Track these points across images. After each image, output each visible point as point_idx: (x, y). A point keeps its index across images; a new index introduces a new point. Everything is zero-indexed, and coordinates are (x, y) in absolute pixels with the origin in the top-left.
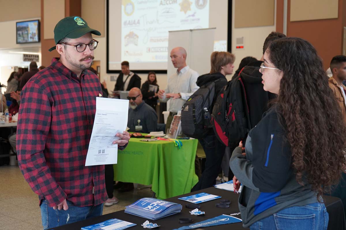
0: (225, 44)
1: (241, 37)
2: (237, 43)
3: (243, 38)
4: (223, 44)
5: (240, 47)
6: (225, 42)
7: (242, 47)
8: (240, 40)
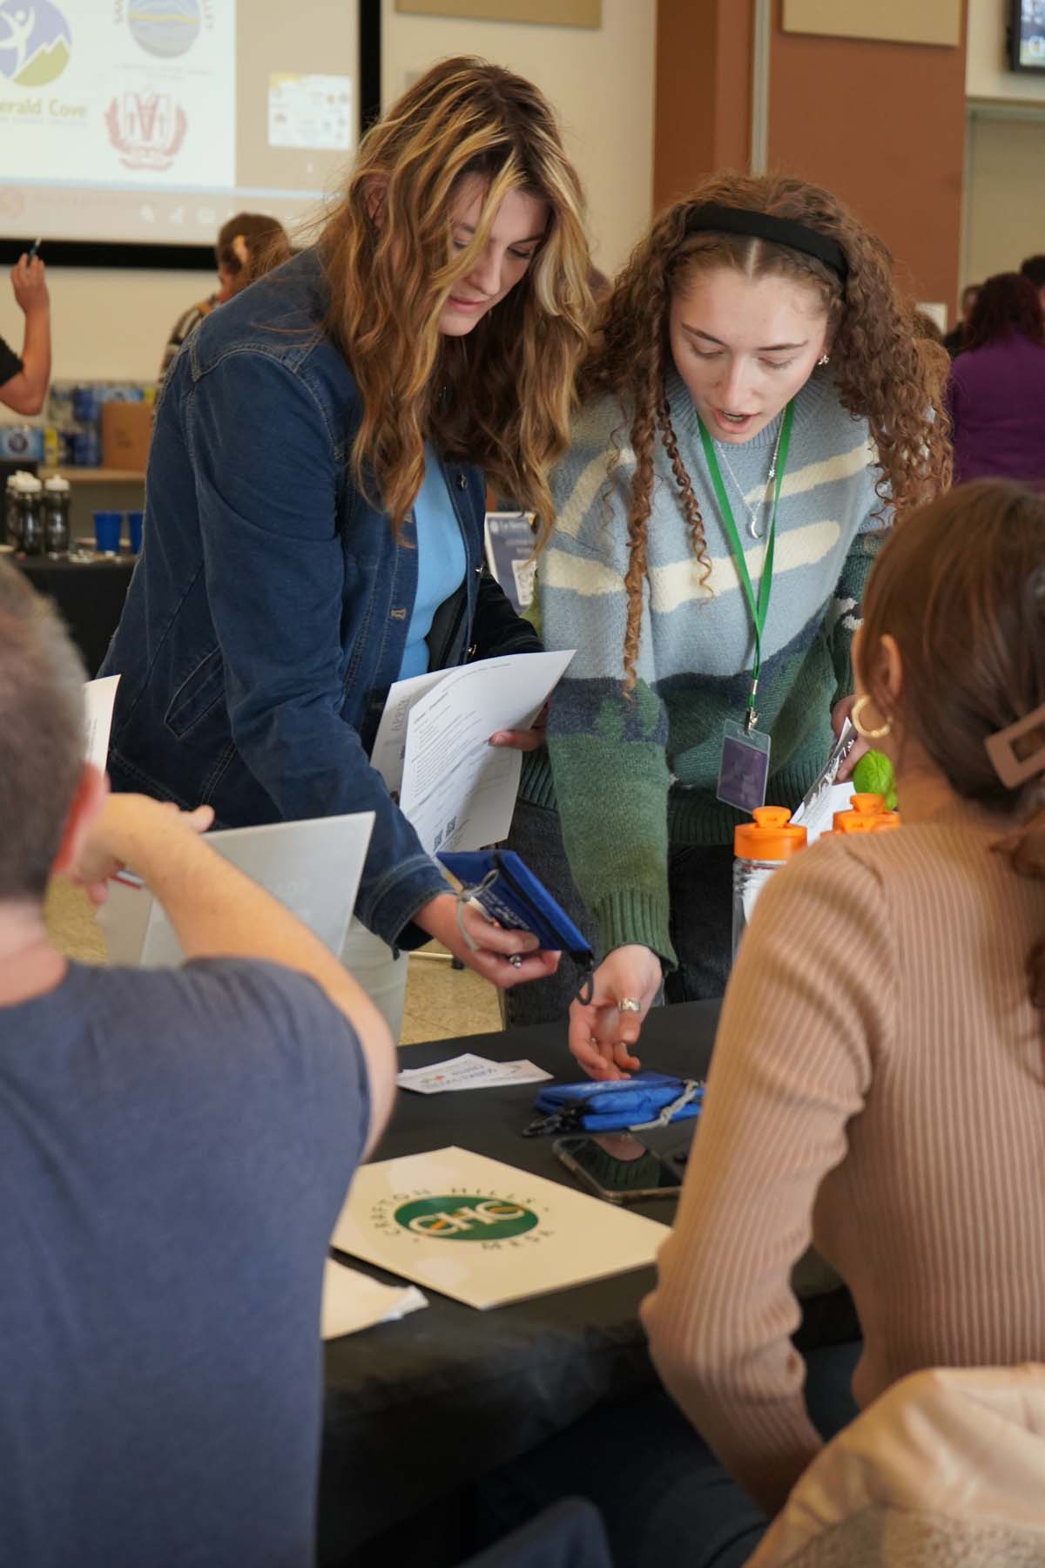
4: (331, 99)
6: (345, 86)
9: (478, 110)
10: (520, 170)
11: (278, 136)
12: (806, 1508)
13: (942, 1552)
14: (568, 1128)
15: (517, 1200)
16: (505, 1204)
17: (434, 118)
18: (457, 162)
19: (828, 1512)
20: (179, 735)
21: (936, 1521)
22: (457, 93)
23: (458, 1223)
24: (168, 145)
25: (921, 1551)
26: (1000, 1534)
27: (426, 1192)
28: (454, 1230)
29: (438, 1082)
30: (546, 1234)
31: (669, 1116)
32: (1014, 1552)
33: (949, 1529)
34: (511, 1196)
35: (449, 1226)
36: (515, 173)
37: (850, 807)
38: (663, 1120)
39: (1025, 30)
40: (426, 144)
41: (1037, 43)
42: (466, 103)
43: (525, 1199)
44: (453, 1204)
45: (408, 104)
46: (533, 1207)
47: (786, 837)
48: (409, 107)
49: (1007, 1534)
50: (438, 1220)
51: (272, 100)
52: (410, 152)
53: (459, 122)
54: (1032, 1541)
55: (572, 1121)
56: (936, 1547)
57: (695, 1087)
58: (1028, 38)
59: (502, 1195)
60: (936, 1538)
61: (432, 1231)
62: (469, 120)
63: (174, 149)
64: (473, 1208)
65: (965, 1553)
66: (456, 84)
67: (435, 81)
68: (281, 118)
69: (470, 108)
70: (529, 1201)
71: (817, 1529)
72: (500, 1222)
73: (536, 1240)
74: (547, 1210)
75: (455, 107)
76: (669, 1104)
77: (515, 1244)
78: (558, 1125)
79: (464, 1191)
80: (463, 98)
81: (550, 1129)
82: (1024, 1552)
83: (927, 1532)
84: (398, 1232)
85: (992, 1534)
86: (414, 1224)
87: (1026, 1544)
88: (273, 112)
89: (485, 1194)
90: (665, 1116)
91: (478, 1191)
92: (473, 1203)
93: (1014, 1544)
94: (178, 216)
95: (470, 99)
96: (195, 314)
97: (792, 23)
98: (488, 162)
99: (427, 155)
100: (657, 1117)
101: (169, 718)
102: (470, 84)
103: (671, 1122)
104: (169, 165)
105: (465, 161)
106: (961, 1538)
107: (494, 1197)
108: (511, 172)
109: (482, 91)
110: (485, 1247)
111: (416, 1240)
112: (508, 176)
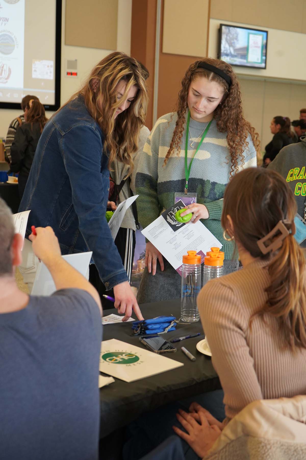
0: (51, 66)
1: (73, 59)
2: (69, 68)
3: (76, 60)
4: (48, 66)
5: (71, 74)
6: (52, 63)
7: (76, 74)
8: (73, 64)
9: (124, 65)
10: (135, 80)
11: (34, 75)
12: (226, 435)
13: (265, 448)
14: (142, 334)
15: (133, 353)
16: (130, 354)
17: (113, 66)
18: (120, 77)
19: (232, 437)
20: (64, 230)
21: (262, 440)
22: (119, 60)
23: (119, 359)
24: (6, 77)
25: (259, 448)
26: (279, 443)
27: (109, 351)
28: (118, 361)
29: (106, 321)
30: (142, 362)
31: (167, 330)
32: (282, 447)
33: (266, 442)
34: (131, 352)
35: (116, 360)
36: (134, 81)
37: (211, 251)
38: (166, 331)
39: (222, 54)
40: (110, 72)
41: (225, 57)
42: (121, 63)
43: (135, 353)
44: (116, 354)
45: (105, 62)
46: (137, 355)
47: (196, 258)
48: (105, 63)
49: (280, 443)
50: (113, 359)
51: (33, 66)
52: (106, 74)
53: (119, 67)
54: (286, 444)
55: (143, 332)
56: (263, 447)
57: (173, 323)
58: (223, 56)
59: (129, 352)
60: (263, 444)
61: (113, 361)
62: (122, 67)
63: (8, 78)
64: (122, 355)
65: (270, 448)
66: (118, 58)
67: (112, 57)
68: (35, 71)
69: (122, 64)
70: (136, 353)
71: (229, 441)
72: (130, 359)
73: (140, 364)
74: (141, 355)
75: (118, 63)
76: (167, 327)
77: (135, 365)
78: (139, 333)
79: (119, 351)
80: (120, 61)
81: (137, 334)
82: (285, 447)
83: (261, 443)
84: (104, 362)
85: (277, 443)
86: (107, 359)
87: (285, 445)
88: (33, 69)
89: (124, 351)
90: (166, 330)
91: (122, 351)
92: (122, 354)
93: (282, 445)
94: (8, 95)
95: (122, 62)
96: (16, 120)
97: (165, 51)
98: (127, 78)
99: (111, 75)
100: (164, 331)
101: (61, 226)
102: (121, 59)
103: (168, 332)
104: (7, 82)
105: (122, 77)
106: (269, 444)
107: (126, 352)
108: (133, 81)
109: (125, 60)
110: (127, 366)
111: (109, 364)
112: (132, 82)
